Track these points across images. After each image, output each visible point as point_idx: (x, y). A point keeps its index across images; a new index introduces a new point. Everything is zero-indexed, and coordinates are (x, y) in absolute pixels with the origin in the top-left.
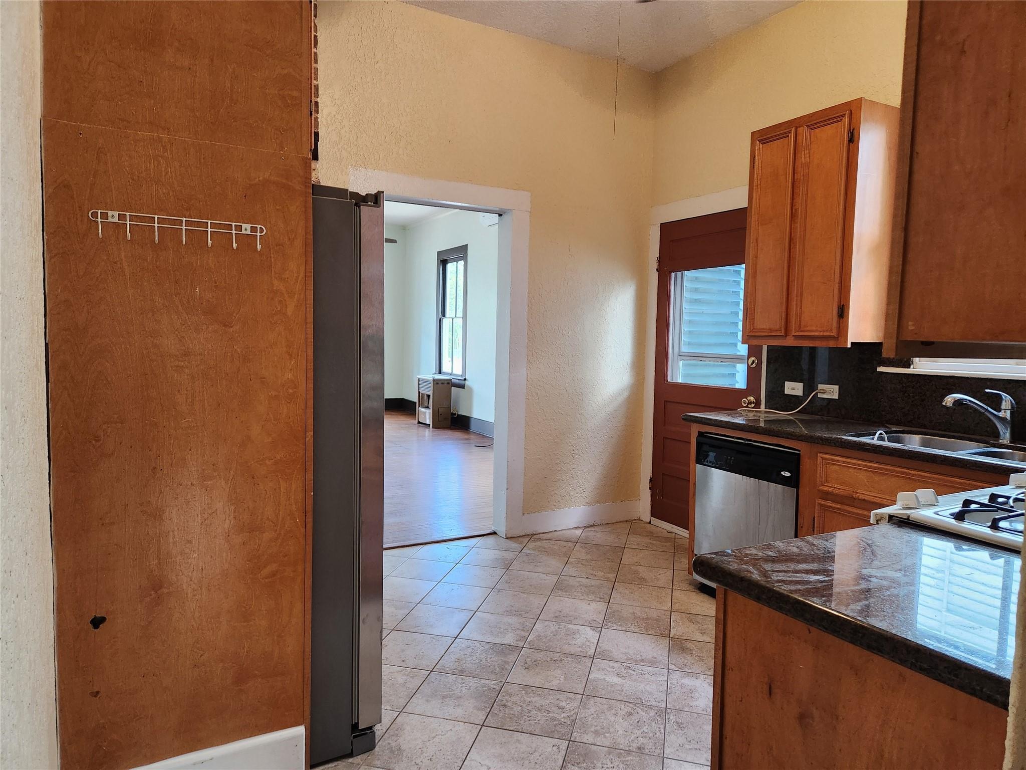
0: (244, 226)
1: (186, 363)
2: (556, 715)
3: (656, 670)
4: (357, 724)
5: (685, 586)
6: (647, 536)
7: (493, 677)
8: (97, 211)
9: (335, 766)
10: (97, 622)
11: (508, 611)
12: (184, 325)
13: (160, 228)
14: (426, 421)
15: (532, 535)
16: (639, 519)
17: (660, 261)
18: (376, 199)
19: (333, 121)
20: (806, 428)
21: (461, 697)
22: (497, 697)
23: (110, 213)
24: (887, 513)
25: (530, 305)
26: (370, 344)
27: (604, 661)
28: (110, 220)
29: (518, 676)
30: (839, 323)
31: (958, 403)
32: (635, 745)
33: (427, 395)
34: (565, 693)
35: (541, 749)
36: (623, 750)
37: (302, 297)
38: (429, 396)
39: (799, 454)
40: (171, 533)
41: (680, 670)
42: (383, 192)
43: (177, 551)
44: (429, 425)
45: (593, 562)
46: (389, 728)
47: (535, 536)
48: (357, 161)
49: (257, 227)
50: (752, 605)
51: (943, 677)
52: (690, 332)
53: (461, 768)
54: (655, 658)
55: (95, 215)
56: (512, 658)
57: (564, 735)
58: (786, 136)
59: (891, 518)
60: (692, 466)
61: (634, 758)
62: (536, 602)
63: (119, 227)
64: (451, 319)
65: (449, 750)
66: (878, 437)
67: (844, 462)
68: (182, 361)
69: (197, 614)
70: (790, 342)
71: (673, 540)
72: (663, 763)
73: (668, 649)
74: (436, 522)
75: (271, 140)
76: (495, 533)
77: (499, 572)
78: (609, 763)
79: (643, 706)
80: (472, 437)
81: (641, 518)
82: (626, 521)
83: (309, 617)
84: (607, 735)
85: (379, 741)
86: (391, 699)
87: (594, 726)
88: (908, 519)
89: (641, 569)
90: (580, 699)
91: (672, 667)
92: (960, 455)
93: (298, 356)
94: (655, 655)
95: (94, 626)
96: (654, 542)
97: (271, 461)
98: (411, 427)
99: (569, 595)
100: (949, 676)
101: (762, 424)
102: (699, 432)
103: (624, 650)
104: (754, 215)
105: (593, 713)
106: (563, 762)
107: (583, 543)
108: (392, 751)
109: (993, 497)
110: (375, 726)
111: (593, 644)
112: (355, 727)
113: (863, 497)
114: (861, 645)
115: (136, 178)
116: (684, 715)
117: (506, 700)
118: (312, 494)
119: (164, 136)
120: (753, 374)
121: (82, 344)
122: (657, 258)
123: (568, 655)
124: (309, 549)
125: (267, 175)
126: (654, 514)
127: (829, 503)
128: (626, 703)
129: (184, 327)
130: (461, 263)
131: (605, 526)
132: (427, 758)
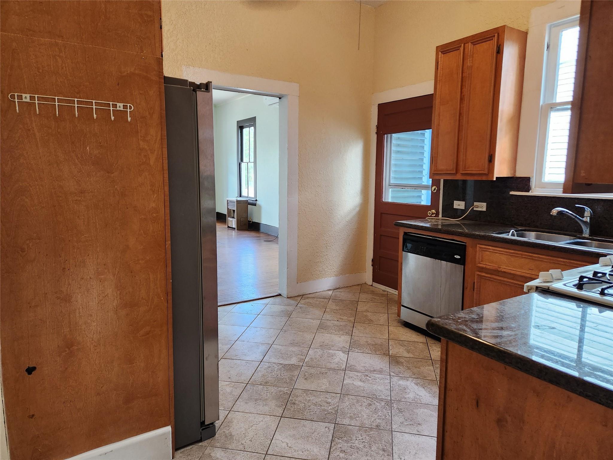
0: (118, 104)
1: (83, 198)
2: (326, 408)
3: (383, 376)
4: (204, 422)
5: (396, 323)
6: (371, 293)
7: (285, 385)
8: (14, 94)
9: (191, 448)
10: (30, 371)
11: (291, 344)
12: (80, 172)
13: (60, 106)
14: (233, 226)
15: (303, 295)
16: (366, 284)
17: (378, 127)
18: (207, 87)
19: (171, 35)
20: (467, 229)
21: (267, 399)
22: (289, 398)
23: (24, 95)
24: (535, 286)
25: (299, 155)
26: (206, 183)
27: (352, 372)
28: (24, 100)
29: (301, 384)
30: (489, 165)
31: (560, 213)
32: (374, 424)
33: (233, 210)
34: (330, 393)
35: (318, 430)
36: (368, 428)
37: (160, 153)
38: (234, 211)
39: (465, 245)
40: (77, 311)
41: (397, 376)
42: (211, 82)
43: (82, 322)
44: (235, 228)
45: (340, 311)
46: (223, 422)
47: (305, 296)
48: (188, 62)
49: (127, 105)
50: (466, 351)
51: (602, 402)
52: (395, 171)
53: (270, 445)
54: (382, 369)
55: (13, 97)
56: (296, 373)
57: (331, 420)
58: (458, 49)
59: (537, 288)
60: (399, 252)
61: (375, 432)
62: (309, 337)
63: (31, 105)
64: (247, 163)
65: (262, 434)
66: (512, 234)
67: (493, 250)
68: (80, 197)
69: (97, 362)
70: (459, 177)
71: (386, 295)
72: (392, 435)
73: (389, 363)
74: (243, 289)
75: (134, 45)
76: (280, 295)
77: (284, 319)
78: (360, 437)
79: (377, 399)
80: (262, 235)
81: (367, 283)
82: (358, 285)
83: (171, 359)
84: (357, 419)
85: (218, 430)
86: (223, 403)
87: (349, 413)
88: (548, 289)
89: (369, 314)
90: (339, 397)
91: (392, 374)
92: (561, 244)
93: (159, 192)
94: (382, 367)
95: (28, 373)
96: (376, 297)
97: (143, 261)
98: (223, 230)
99: (328, 332)
100: (607, 401)
101: (440, 227)
102: (404, 232)
103: (363, 365)
104: (438, 99)
105: (348, 405)
106: (332, 438)
107: (335, 299)
108: (226, 437)
109: (595, 274)
110: (215, 422)
111: (344, 362)
112: (203, 423)
113: (504, 270)
114: (545, 380)
115: (41, 71)
116: (402, 403)
117: (295, 400)
118: (171, 281)
119: (60, 41)
120: (434, 196)
121: (9, 186)
122: (376, 126)
123: (330, 369)
124: (170, 315)
125: (132, 70)
126: (374, 280)
127: (484, 274)
128: (367, 398)
129: (79, 174)
130: (252, 128)
131: (346, 288)
132: (249, 440)
